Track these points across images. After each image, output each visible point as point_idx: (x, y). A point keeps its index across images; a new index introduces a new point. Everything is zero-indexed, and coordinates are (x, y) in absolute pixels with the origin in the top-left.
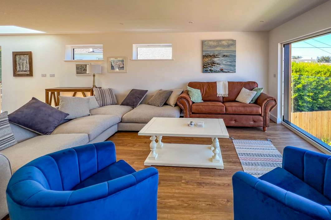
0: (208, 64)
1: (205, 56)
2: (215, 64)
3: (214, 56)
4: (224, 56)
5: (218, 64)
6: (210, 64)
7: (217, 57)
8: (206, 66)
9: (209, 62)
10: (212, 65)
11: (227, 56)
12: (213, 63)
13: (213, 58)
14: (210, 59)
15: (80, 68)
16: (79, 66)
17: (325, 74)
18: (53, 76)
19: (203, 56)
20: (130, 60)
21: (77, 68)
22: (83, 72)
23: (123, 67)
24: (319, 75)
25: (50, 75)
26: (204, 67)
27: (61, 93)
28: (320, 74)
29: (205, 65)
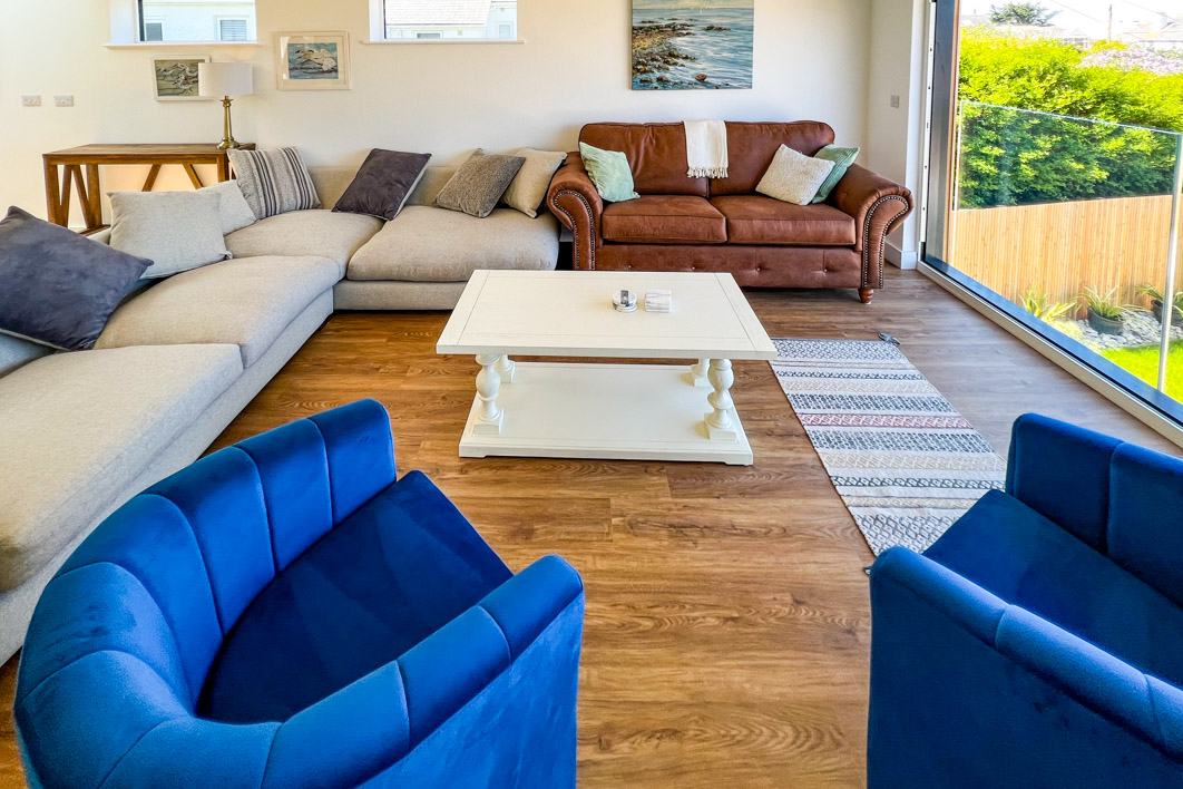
0: (653, 60)
1: (641, 28)
2: (677, 57)
3: (674, 30)
4: (710, 28)
5: (686, 58)
6: (657, 57)
7: (685, 32)
8: (643, 64)
9: (656, 50)
10: (667, 62)
11: (720, 29)
12: (671, 56)
13: (670, 36)
14: (657, 39)
15: (172, 75)
16: (166, 66)
17: (1041, 78)
18: (66, 102)
19: (633, 29)
20: (361, 42)
21: (161, 74)
22: (184, 87)
23: (335, 70)
24: (1022, 81)
25: (56, 98)
26: (638, 70)
27: (102, 168)
28: (1026, 78)
29: (639, 63)
